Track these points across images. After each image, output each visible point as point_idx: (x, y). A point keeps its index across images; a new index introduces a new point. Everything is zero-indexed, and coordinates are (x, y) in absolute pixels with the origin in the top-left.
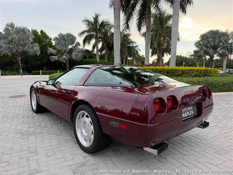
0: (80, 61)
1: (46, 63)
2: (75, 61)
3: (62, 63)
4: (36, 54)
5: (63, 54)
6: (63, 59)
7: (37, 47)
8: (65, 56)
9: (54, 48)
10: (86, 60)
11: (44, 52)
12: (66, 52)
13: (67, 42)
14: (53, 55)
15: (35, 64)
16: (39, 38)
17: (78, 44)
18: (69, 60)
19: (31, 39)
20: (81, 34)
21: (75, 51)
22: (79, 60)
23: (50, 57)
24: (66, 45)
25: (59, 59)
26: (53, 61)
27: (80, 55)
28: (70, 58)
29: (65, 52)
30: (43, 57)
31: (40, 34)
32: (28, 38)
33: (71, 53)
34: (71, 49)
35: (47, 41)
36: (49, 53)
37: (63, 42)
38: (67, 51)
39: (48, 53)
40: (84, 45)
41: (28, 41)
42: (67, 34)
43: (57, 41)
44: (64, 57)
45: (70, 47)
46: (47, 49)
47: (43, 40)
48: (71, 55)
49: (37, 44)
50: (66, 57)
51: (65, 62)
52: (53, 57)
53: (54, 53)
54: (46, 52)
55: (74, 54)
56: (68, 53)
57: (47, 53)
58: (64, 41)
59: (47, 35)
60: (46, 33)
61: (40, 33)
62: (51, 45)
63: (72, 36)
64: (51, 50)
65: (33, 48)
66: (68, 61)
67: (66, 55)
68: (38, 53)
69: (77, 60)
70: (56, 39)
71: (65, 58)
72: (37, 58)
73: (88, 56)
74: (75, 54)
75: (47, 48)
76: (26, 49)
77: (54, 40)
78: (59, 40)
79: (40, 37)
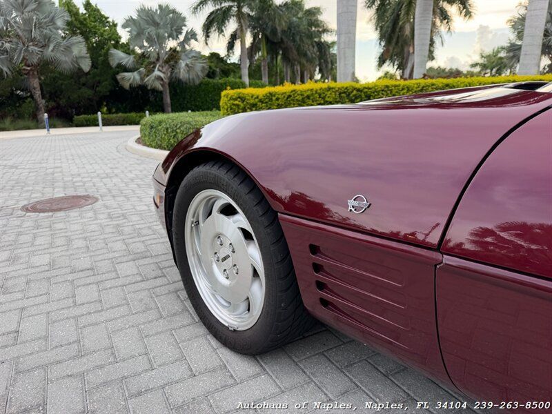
0: (200, 84)
1: (108, 94)
2: (186, 83)
3: (154, 91)
4: (80, 69)
5: (154, 67)
6: (153, 81)
7: (79, 48)
8: (159, 70)
9: (126, 49)
10: (215, 81)
11: (100, 62)
12: (161, 61)
13: (161, 31)
14: (126, 70)
15: (79, 97)
16: (81, 23)
17: (192, 35)
18: (169, 84)
19: (60, 23)
20: (196, 8)
21: (183, 56)
22: (197, 82)
23: (119, 77)
24: (160, 40)
25: (142, 79)
26: (127, 86)
27: (199, 66)
28: (171, 78)
29: (158, 60)
30: (98, 78)
31: (85, 12)
32: (52, 21)
33: (176, 62)
34: (173, 50)
35: (104, 31)
36: (114, 63)
37: (151, 30)
38: (164, 57)
39: (111, 63)
40: (206, 39)
41: (54, 31)
42: (160, 7)
43: (134, 28)
44: (157, 73)
45: (171, 44)
46: (107, 54)
47: (95, 27)
48: (173, 68)
49: (79, 38)
50: (162, 75)
51: (161, 88)
52: (126, 74)
53: (128, 62)
54: (106, 63)
55: (182, 64)
56: (167, 62)
57: (109, 64)
58: (153, 28)
59: (103, 13)
60: (99, 7)
61: (82, 11)
62: (117, 42)
63: (174, 11)
64: (118, 56)
65: (68, 49)
66: (167, 87)
67: (160, 68)
68: (86, 65)
69: (191, 81)
70: (129, 23)
71: (159, 78)
72: (83, 80)
73: (218, 70)
74: (187, 65)
75: (108, 49)
76: (49, 52)
77: (124, 26)
78: (140, 24)
79: (85, 19)
